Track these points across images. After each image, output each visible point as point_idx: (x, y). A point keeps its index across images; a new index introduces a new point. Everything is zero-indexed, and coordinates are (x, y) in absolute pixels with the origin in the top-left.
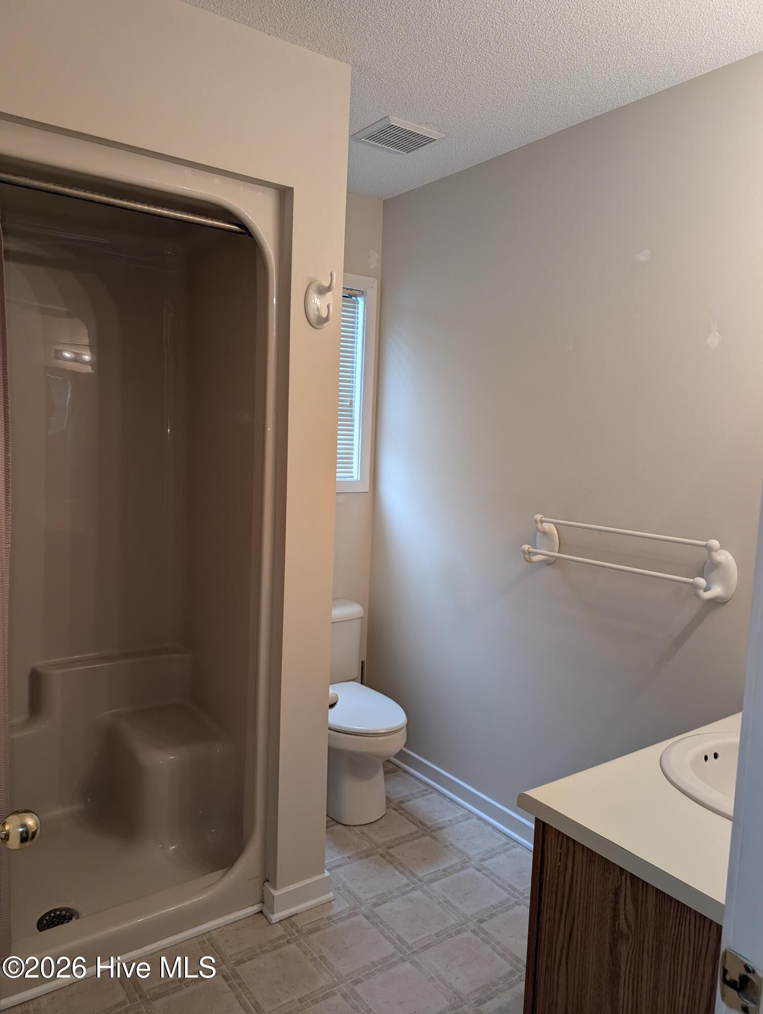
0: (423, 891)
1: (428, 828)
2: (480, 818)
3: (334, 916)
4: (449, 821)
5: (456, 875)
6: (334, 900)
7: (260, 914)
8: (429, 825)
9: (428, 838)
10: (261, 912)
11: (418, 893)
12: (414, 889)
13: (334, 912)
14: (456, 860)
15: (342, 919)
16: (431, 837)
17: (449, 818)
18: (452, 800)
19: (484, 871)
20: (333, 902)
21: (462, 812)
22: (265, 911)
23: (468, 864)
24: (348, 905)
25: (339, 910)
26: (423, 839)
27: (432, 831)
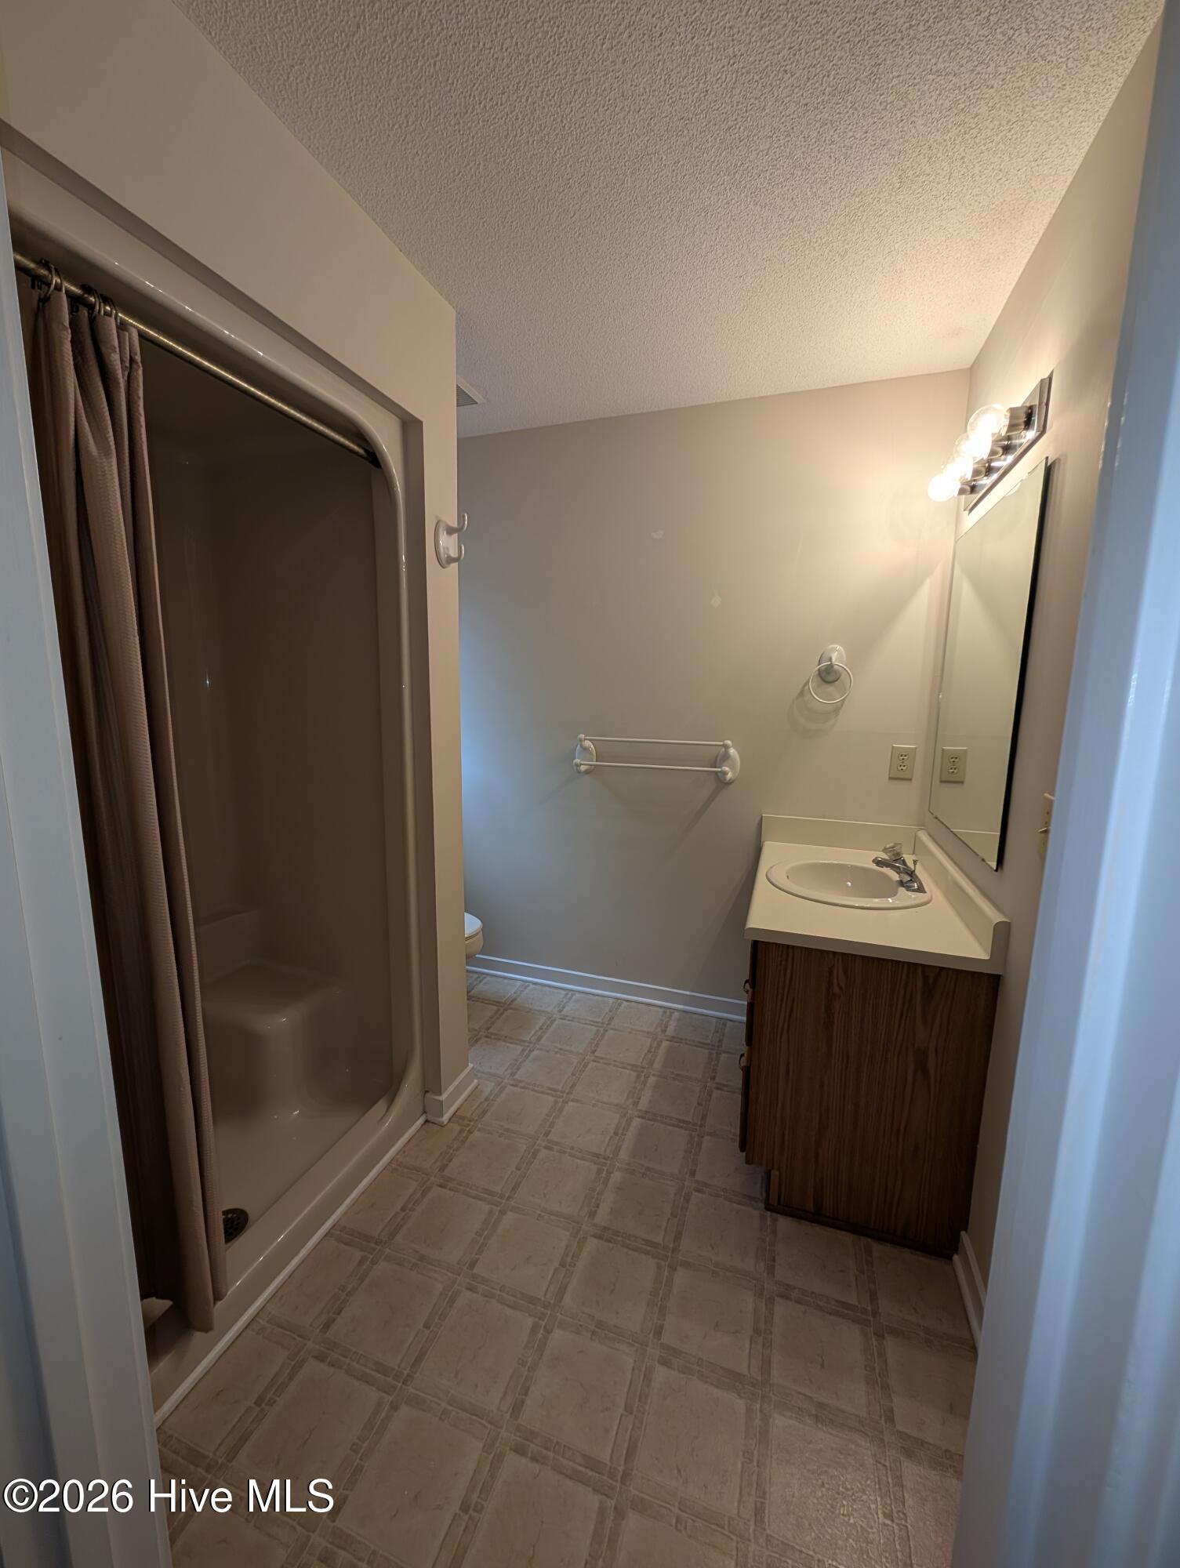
0: (538, 1049)
1: (505, 1004)
2: (535, 984)
3: (490, 1094)
4: (515, 993)
5: (550, 1030)
6: (479, 1085)
7: (427, 1124)
8: (503, 1001)
9: (509, 1011)
10: (427, 1121)
11: (536, 1052)
12: (531, 1051)
13: (485, 1095)
14: (543, 1019)
15: (497, 1096)
16: (511, 1009)
17: (514, 991)
18: (505, 978)
19: (568, 1018)
20: (479, 1087)
21: (519, 984)
22: (430, 1118)
23: (553, 1019)
24: (493, 1084)
25: (489, 1090)
26: (506, 1014)
27: (509, 1005)
